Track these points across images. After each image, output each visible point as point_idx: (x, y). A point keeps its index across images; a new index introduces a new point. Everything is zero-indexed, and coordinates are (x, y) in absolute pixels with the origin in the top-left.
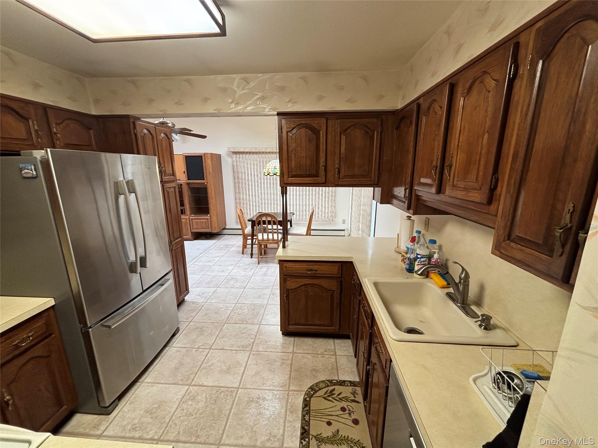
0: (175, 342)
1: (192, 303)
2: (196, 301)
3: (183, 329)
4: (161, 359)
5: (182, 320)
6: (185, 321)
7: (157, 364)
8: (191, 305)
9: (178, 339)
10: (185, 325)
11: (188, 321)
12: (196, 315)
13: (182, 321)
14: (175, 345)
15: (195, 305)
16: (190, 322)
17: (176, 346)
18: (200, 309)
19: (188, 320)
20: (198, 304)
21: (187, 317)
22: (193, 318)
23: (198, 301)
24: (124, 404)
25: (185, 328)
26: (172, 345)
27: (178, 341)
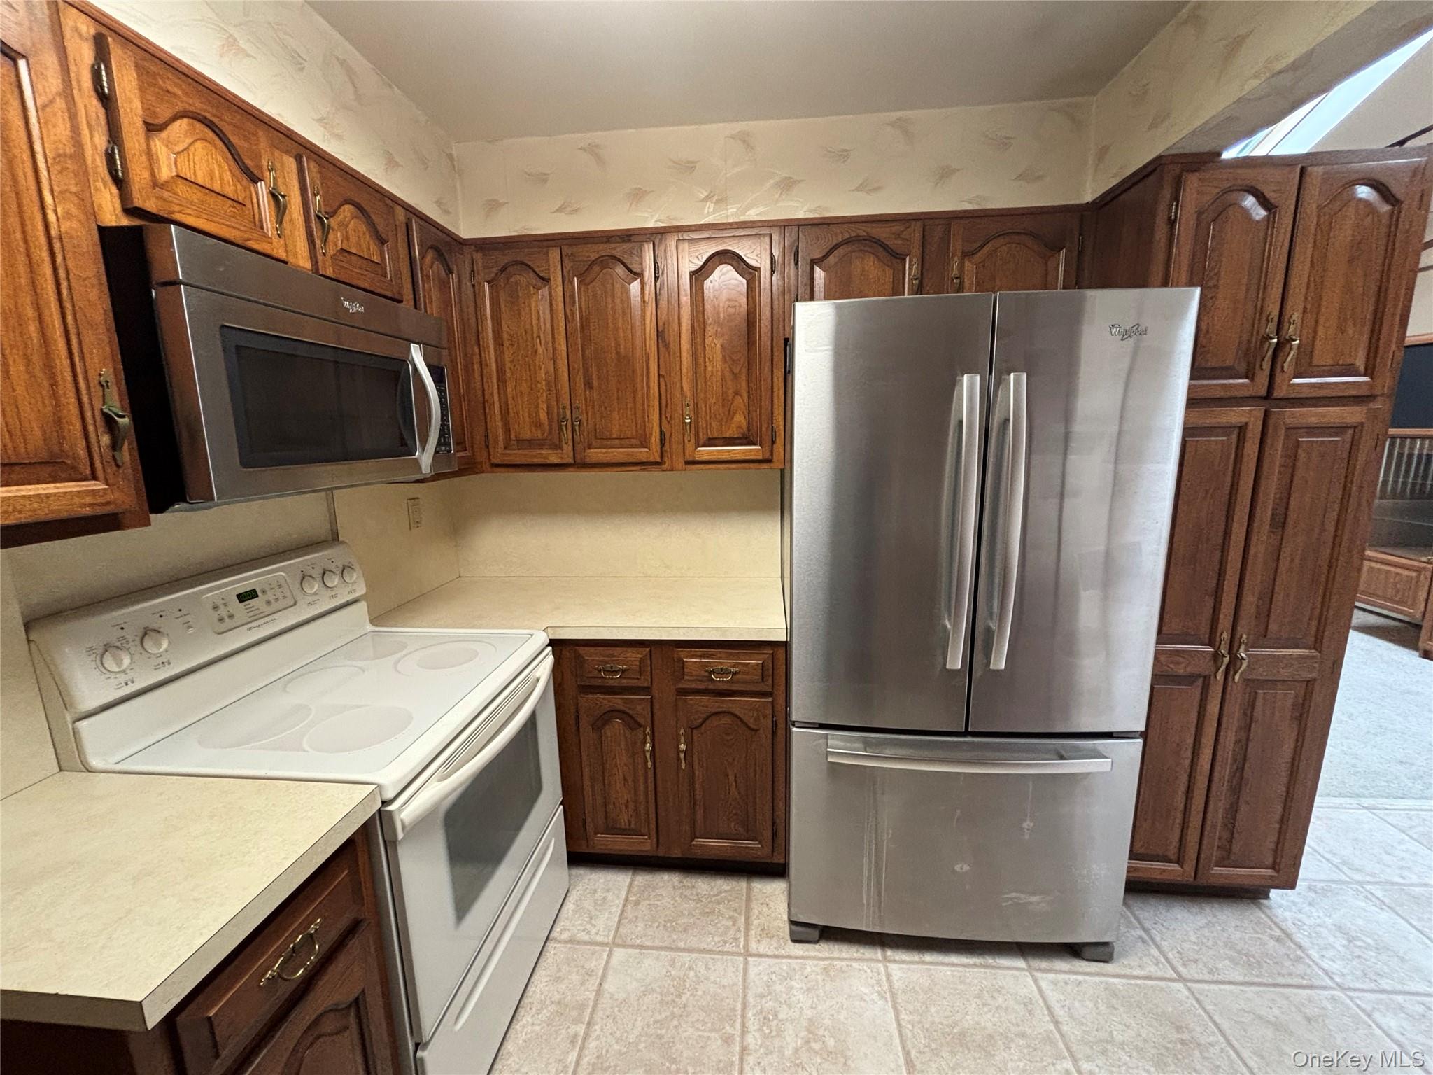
0: (1057, 972)
1: (1278, 933)
2: (1305, 942)
3: (1128, 972)
4: (975, 965)
5: (1164, 944)
6: (1170, 955)
7: (953, 965)
8: (1265, 938)
9: (1073, 977)
10: (1152, 970)
11: (1181, 969)
12: (1231, 983)
13: (1158, 947)
14: (1046, 980)
15: (1282, 951)
16: (1181, 979)
17: (1044, 985)
18: (1281, 980)
19: (1184, 965)
20: (1298, 959)
21: (1192, 955)
22: (1207, 977)
23: (1313, 953)
24: (821, 955)
25: (1138, 977)
26: (1039, 970)
27: (1066, 983)
